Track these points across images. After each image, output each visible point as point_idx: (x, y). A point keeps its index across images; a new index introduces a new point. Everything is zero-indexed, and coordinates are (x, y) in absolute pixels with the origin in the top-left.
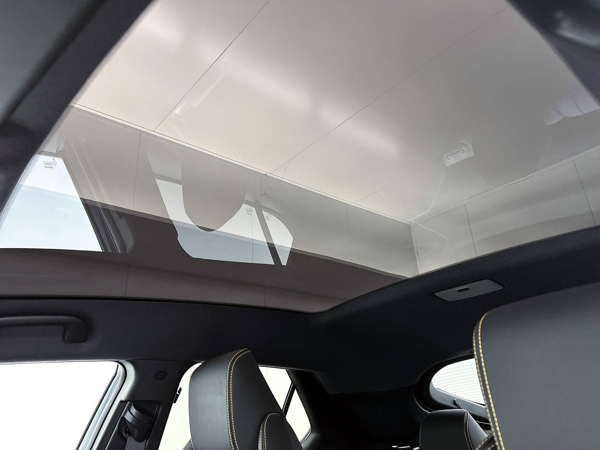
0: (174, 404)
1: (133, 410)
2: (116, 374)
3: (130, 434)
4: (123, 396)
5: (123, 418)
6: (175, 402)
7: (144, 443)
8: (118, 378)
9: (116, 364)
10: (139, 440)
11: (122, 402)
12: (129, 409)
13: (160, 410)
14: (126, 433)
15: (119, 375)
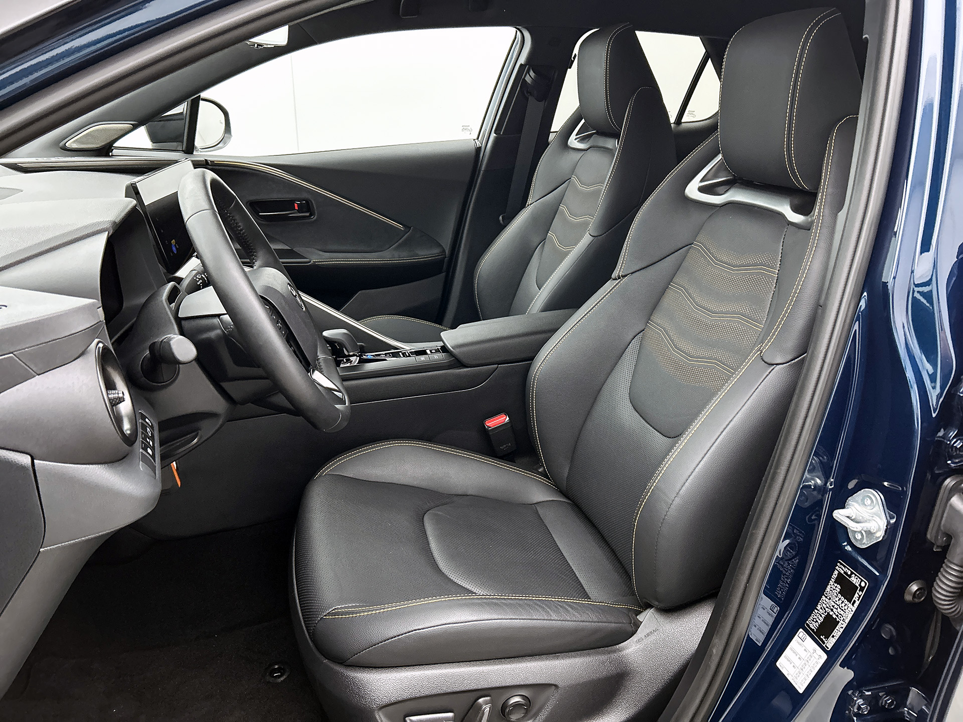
0: (569, 70)
1: (532, 73)
2: (515, 38)
3: (531, 94)
4: (522, 60)
5: (524, 79)
6: (570, 68)
7: (543, 102)
8: (517, 44)
9: (515, 29)
10: (539, 100)
11: (521, 65)
12: (528, 72)
13: (556, 74)
14: (528, 92)
15: (518, 41)
